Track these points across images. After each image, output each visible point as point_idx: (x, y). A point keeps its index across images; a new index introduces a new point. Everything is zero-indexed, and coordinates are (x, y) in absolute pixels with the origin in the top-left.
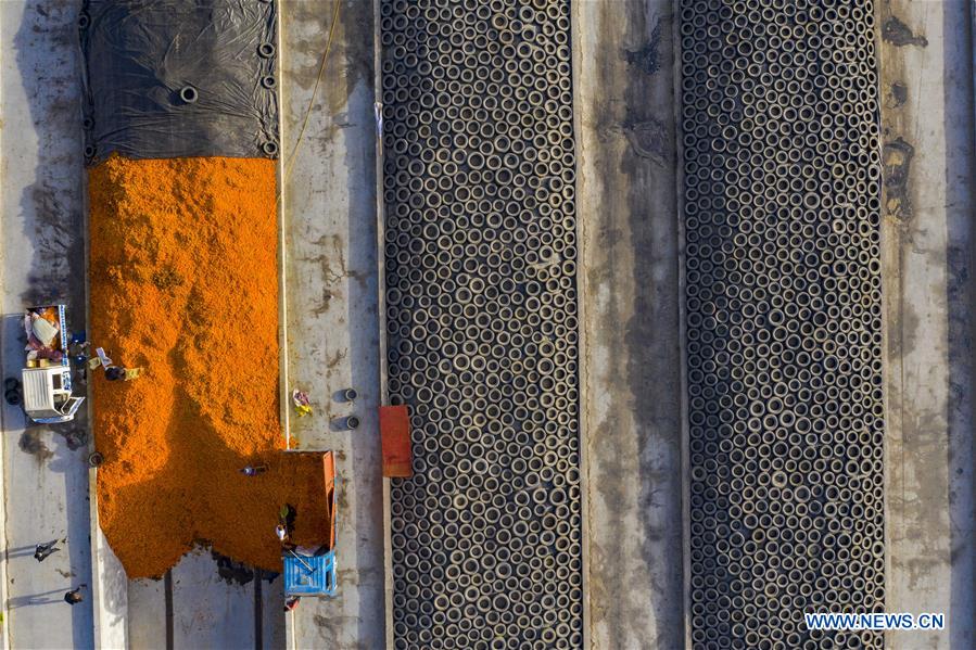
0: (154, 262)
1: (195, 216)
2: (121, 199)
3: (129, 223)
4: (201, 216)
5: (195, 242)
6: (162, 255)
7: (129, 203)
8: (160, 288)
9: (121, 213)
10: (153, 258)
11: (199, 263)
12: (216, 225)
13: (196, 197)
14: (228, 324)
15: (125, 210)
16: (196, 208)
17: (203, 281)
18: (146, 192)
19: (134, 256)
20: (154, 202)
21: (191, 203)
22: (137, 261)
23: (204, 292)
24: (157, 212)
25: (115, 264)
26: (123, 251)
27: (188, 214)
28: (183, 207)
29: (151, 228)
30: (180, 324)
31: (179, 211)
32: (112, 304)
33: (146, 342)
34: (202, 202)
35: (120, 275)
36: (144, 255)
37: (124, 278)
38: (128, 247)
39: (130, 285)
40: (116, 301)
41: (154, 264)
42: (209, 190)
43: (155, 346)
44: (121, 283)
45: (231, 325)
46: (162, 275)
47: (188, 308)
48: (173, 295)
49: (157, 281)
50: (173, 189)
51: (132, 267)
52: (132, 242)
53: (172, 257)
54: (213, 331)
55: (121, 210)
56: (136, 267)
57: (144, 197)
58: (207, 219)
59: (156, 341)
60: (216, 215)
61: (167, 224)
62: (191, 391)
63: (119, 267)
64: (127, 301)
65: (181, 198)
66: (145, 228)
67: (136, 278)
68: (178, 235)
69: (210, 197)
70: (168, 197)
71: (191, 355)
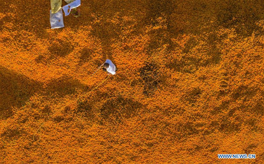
0: (170, 66)
1: (217, 110)
2: (237, 31)
3: (213, 40)
4: (216, 118)
5: (189, 110)
6: (176, 75)
7: (233, 40)
8: (142, 71)
9: (223, 31)
10: (174, 66)
11: (167, 112)
12: (207, 133)
13: (237, 112)
14: (102, 140)
15: (225, 36)
16: (226, 112)
17: (148, 116)
18: (245, 58)
19: (176, 45)
20: (233, 67)
21: (231, 107)
22: (171, 47)
23: (136, 118)
24: (224, 71)
25: (168, 22)
26: (182, 31)
27: (219, 103)
28: (227, 98)
29: (207, 63)
30: (103, 90)
31: (222, 93)
32: (125, 18)
33: (85, 55)
34: (232, 120)
35: (157, 27)
36: (178, 55)
37: (153, 32)
38: (186, 38)
39: (145, 39)
40: (129, 23)
41: (167, 66)
42: (245, 128)
43: (80, 64)
44: (148, 29)
45: (102, 143)
46: (155, 73)
47: (120, 99)
48: (133, 84)
49: (149, 69)
50: (246, 88)
51: (165, 41)
52: (192, 43)
53: (174, 86)
54: (95, 126)
55: (227, 31)
56: (165, 46)
57: (239, 56)
58: (213, 124)
59: (85, 65)
60: (218, 134)
61: (210, 81)
62: (35, 99)
63: (165, 27)
64: (128, 36)
65: (236, 96)
66: (206, 57)
67: (153, 46)
68: (197, 92)
69: (237, 128)
70: (237, 81)
71: (70, 102)
